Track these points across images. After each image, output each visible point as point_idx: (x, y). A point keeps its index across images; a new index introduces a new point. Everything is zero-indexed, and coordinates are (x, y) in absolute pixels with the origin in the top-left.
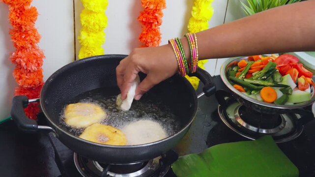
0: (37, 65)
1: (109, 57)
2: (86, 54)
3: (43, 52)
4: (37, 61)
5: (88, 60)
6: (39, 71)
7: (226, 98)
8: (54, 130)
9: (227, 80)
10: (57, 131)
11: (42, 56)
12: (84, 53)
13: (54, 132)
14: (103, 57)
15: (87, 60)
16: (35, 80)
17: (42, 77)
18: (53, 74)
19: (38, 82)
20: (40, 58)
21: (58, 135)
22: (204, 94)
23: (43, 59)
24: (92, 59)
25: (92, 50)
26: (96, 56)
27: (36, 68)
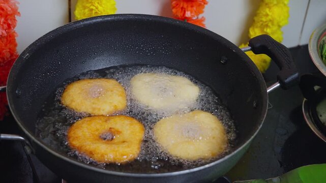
0: (5, 26)
1: (122, 18)
2: (86, 10)
3: (17, 5)
4: (6, 20)
5: (88, 22)
6: (10, 37)
7: (316, 88)
8: (27, 142)
9: (320, 60)
10: (33, 144)
11: (15, 12)
12: (85, 8)
13: (27, 145)
14: (113, 18)
15: (86, 22)
16: (4, 51)
17: (16, 45)
18: (30, 46)
19: (8, 55)
20: (11, 15)
21: (34, 151)
22: (278, 85)
23: (17, 17)
24: (94, 21)
25: (97, 5)
26: (101, 17)
27: (4, 32)
